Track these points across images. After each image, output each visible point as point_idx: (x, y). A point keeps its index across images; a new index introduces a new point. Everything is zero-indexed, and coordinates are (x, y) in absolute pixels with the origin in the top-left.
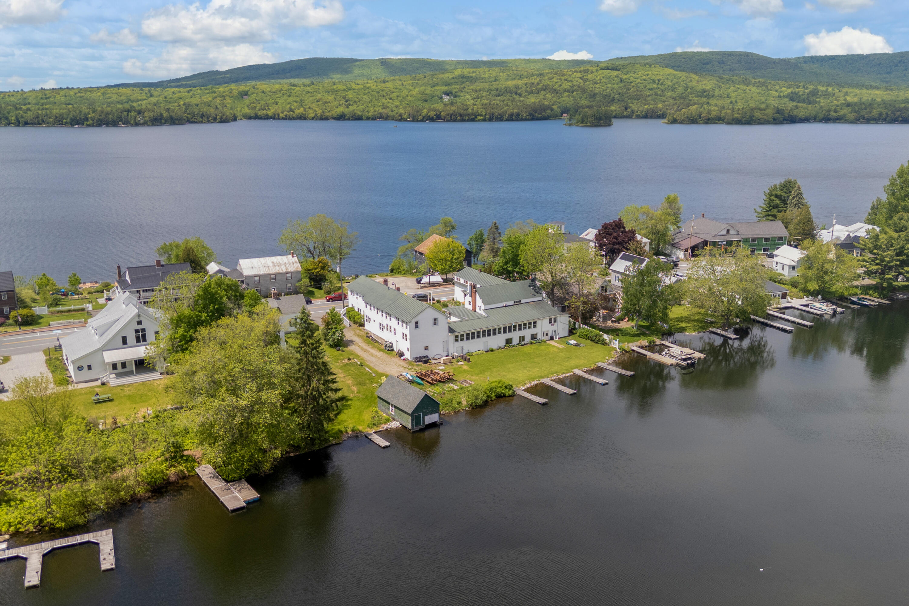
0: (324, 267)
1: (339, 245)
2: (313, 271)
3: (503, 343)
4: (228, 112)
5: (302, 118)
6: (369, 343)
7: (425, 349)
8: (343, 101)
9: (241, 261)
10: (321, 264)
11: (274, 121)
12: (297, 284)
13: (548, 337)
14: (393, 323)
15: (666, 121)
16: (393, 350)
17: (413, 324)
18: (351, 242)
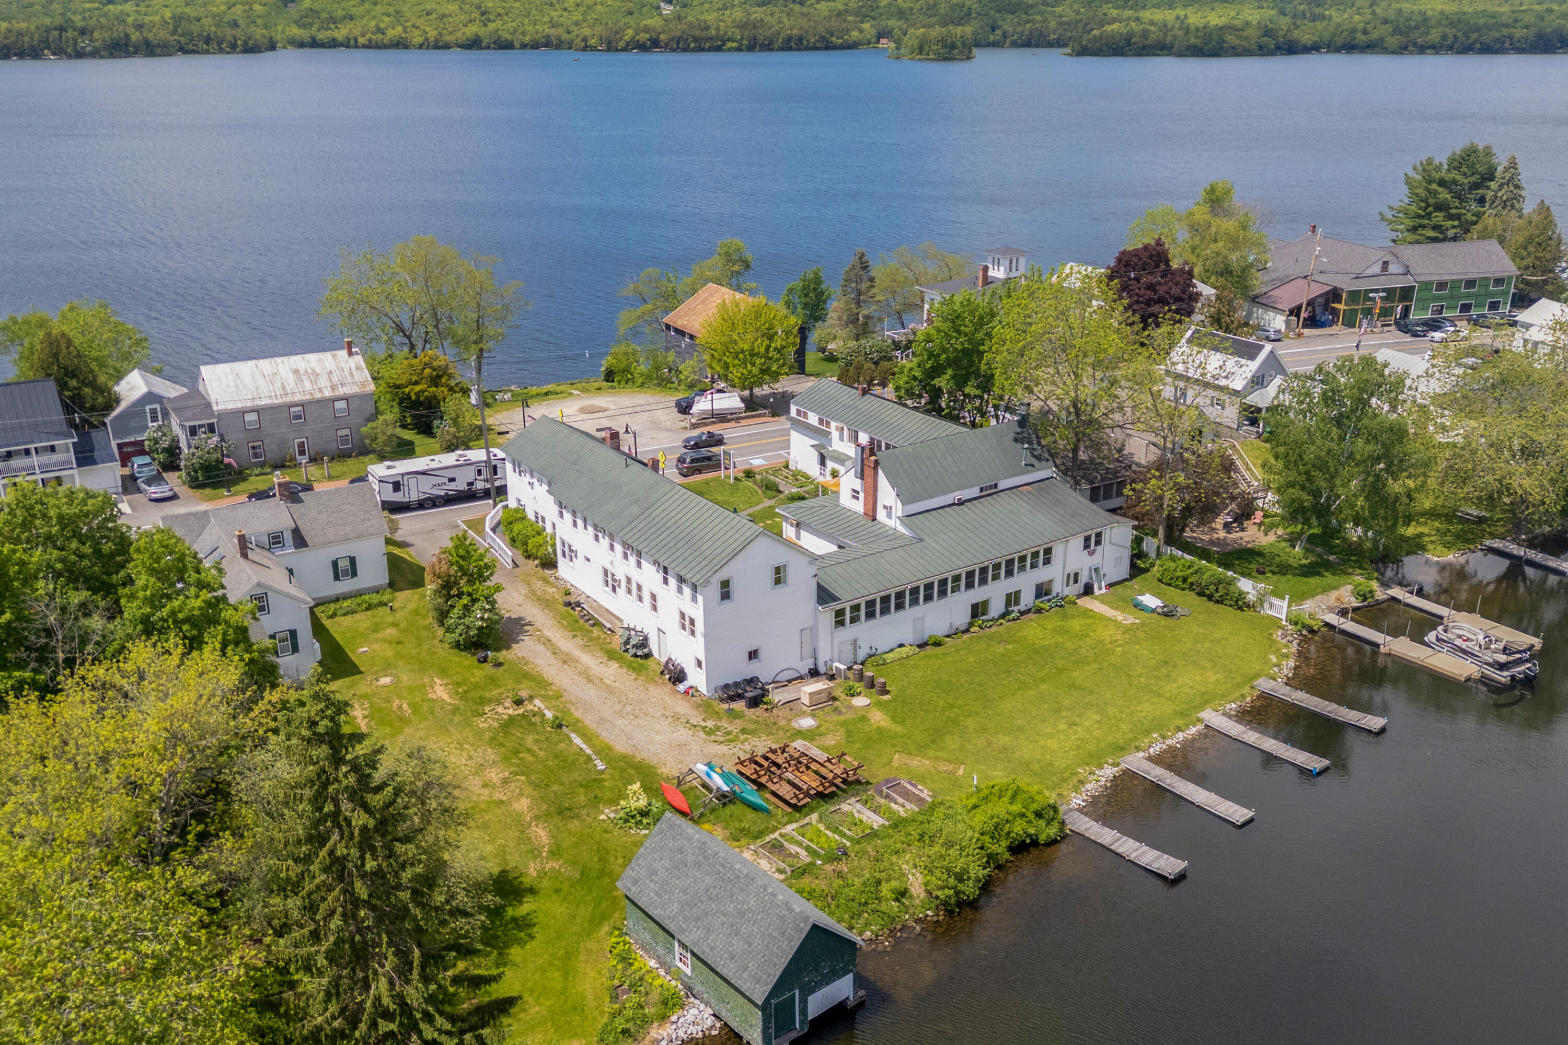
0: (439, 377)
1: (475, 316)
2: (407, 390)
3: (962, 618)
4: (259, 33)
5: (399, 44)
6: (573, 628)
7: (750, 658)
8: (476, 14)
9: (207, 371)
10: (427, 371)
11: (347, 51)
12: (364, 429)
13: (1079, 588)
14: (649, 576)
15: (1068, 50)
16: (648, 656)
17: (715, 590)
18: (506, 307)
